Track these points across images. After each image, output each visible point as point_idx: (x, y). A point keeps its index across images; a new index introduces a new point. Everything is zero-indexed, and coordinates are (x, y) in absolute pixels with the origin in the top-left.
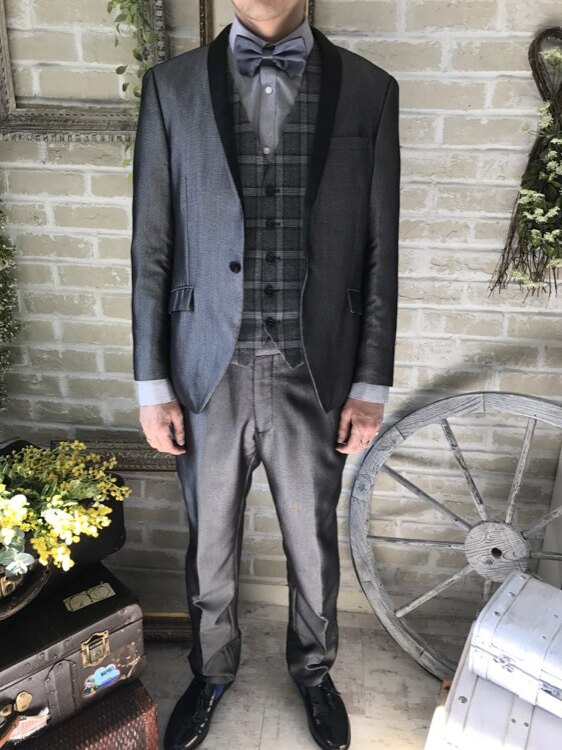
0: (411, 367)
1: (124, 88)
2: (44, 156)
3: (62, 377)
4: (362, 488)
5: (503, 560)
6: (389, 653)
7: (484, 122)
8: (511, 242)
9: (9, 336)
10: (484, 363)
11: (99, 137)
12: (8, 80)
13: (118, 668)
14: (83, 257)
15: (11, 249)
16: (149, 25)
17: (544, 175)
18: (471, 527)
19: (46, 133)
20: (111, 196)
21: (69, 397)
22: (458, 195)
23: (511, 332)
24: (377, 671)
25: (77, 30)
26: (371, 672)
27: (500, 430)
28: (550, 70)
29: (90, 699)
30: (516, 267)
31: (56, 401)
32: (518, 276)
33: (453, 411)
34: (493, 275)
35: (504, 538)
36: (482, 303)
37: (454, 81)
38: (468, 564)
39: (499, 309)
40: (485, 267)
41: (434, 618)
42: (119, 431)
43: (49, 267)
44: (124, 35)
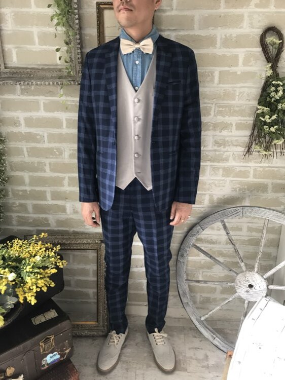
0: (205, 194)
1: (60, 59)
2: (19, 93)
3: (30, 203)
4: (182, 256)
5: (254, 290)
6: (198, 339)
7: (239, 73)
8: (253, 132)
10: (241, 192)
11: (47, 83)
13: (59, 354)
14: (39, 143)
15: (3, 139)
16: (72, 27)
17: (269, 99)
18: (237, 274)
19: (20, 81)
20: (53, 111)
21: (34, 213)
22: (227, 109)
23: (255, 176)
24: (192, 348)
25: (35, 30)
26: (189, 349)
27: (250, 225)
28: (271, 48)
30: (257, 144)
31: (26, 215)
32: (258, 148)
33: (227, 216)
34: (246, 148)
35: (254, 279)
36: (240, 162)
37: (223, 53)
38: (236, 292)
39: (248, 165)
40: (241, 144)
41: (219, 320)
42: (58, 230)
43: (22, 148)
44: (59, 32)
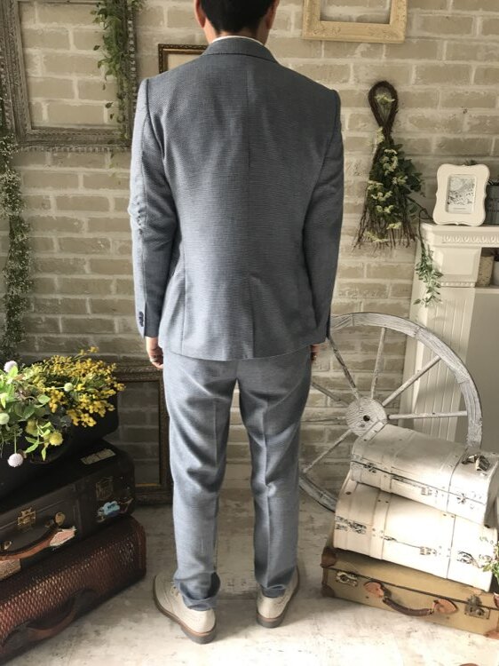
1: (111, 117)
2: (49, 163)
3: (60, 318)
5: (371, 423)
8: (365, 215)
9: (26, 288)
10: (352, 296)
11: (91, 149)
12: (26, 111)
13: (119, 505)
14: (77, 232)
15: (26, 226)
16: (126, 77)
17: (382, 172)
20: (98, 188)
21: (64, 333)
23: (369, 276)
25: (75, 79)
27: (365, 341)
29: (102, 523)
30: (369, 231)
31: (55, 336)
32: (371, 235)
34: (356, 236)
35: (370, 408)
36: (349, 256)
43: (51, 240)
44: (110, 83)
